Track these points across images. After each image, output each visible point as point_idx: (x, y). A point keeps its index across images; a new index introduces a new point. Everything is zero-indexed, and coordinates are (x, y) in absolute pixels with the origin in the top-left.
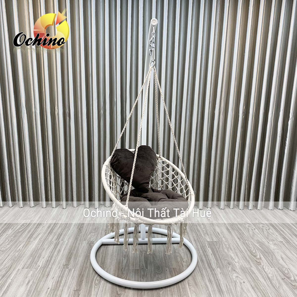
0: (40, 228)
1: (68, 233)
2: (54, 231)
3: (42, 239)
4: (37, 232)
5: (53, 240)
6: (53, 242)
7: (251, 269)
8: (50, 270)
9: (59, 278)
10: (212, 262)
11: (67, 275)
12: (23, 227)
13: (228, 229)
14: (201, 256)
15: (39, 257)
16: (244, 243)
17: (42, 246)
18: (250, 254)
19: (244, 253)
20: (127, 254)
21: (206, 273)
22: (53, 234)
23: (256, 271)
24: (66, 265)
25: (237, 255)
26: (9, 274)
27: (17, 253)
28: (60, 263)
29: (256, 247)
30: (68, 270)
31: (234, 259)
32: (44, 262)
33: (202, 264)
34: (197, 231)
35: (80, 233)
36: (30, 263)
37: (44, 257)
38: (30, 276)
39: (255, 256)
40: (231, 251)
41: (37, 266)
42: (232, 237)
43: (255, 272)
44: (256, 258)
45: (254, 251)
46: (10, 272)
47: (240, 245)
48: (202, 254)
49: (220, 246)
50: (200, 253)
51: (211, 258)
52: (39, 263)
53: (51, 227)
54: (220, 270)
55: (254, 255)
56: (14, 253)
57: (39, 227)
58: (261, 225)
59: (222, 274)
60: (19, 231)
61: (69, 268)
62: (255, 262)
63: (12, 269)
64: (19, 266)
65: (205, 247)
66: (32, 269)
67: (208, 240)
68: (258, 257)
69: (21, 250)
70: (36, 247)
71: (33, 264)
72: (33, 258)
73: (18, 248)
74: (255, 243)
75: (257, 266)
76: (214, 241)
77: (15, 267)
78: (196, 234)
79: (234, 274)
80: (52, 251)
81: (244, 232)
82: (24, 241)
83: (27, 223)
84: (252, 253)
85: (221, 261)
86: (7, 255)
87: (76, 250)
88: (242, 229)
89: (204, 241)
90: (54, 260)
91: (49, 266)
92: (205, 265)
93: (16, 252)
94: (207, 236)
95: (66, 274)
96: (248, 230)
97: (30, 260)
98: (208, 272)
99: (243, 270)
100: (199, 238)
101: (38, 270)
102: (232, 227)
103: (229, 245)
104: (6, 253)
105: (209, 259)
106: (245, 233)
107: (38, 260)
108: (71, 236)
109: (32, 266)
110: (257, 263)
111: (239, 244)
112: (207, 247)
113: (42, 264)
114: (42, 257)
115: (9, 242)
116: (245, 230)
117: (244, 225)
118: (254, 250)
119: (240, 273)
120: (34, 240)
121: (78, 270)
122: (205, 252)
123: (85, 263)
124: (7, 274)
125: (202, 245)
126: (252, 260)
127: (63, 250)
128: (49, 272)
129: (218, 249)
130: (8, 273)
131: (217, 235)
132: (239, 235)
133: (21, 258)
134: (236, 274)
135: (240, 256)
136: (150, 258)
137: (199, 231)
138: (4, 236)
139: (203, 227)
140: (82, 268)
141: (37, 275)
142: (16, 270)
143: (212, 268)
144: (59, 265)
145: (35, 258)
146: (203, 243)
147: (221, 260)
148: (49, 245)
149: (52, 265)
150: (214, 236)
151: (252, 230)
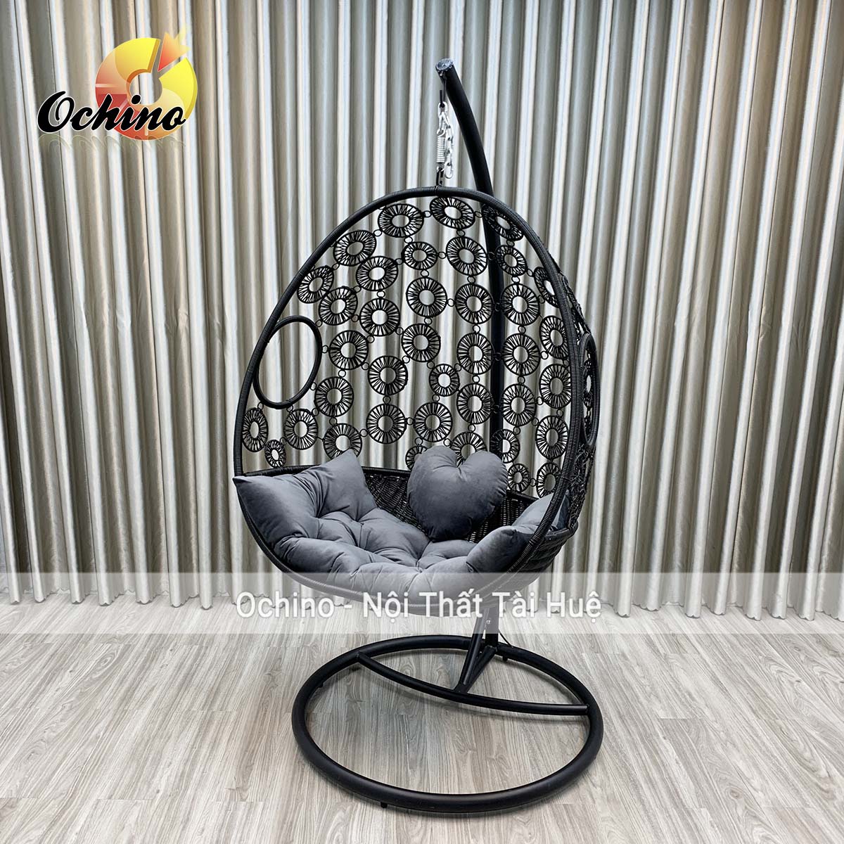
0: (156, 671)
1: (238, 688)
2: (196, 680)
3: (163, 705)
4: (146, 684)
5: (192, 709)
6: (194, 715)
7: (806, 815)
8: (191, 805)
9: (220, 831)
10: (681, 786)
11: (243, 823)
12: (102, 665)
13: (716, 681)
14: (645, 766)
15: (157, 761)
16: (771, 725)
17: (163, 726)
18: (795, 764)
19: (778, 760)
20: (420, 756)
21: (667, 822)
22: (193, 688)
23: (822, 821)
24: (239, 791)
25: (756, 766)
26: (70, 816)
27: (90, 750)
28: (220, 783)
29: (812, 739)
30: (245, 806)
31: (747, 778)
32: (172, 779)
33: (651, 792)
34: (623, 687)
35: (273, 687)
36: (129, 780)
37: (171, 763)
38: (133, 826)
39: (813, 771)
40: (735, 752)
41: (150, 790)
42: (733, 706)
43: (821, 824)
44: (816, 777)
45: (807, 755)
46: (72, 810)
47: (760, 733)
48: (649, 760)
49: (701, 735)
50: (641, 757)
51: (676, 773)
52: (156, 780)
53: (187, 666)
54: (709, 814)
55: (811, 765)
56: (82, 749)
57: (149, 666)
58: (815, 668)
59: (717, 829)
60: (91, 678)
61: (248, 800)
62: (817, 791)
63: (77, 801)
64: (99, 788)
65: (655, 738)
66: (139, 801)
67: (662, 715)
68: (823, 773)
69: (102, 739)
70: (145, 729)
71: (139, 784)
72: (138, 765)
73: (94, 733)
74: (805, 727)
75: (824, 804)
76: (679, 718)
77: (86, 791)
78: (621, 698)
79: (755, 828)
80: (194, 742)
81: (767, 690)
82: (108, 712)
83: (114, 654)
84: (803, 761)
85: (710, 784)
86: (59, 753)
87: (263, 741)
88: (760, 683)
89: (647, 718)
90: (200, 774)
91: (189, 792)
92: (662, 797)
93: (88, 745)
94: (657, 703)
95: (239, 819)
96: (778, 683)
97: (131, 773)
98: (674, 821)
99: (782, 815)
100: (633, 708)
101: (156, 803)
102: (729, 674)
103: (727, 734)
104: (58, 747)
105: (670, 778)
106: (770, 695)
107: (154, 773)
108: (248, 697)
109: (138, 790)
110: (823, 793)
111: (757, 728)
112: (661, 736)
113: (167, 785)
114: (163, 764)
115: (64, 712)
116: (770, 685)
117: (765, 670)
118: (805, 749)
119: (774, 826)
120: (138, 709)
121: (276, 807)
122: (658, 754)
123: (294, 785)
124: (64, 816)
125: (645, 730)
126: (804, 784)
127: (225, 739)
128: (189, 813)
129: (693, 744)
130: (66, 813)
131: (687, 699)
132: (754, 699)
133: (101, 763)
134: (760, 829)
135: (766, 768)
136: (491, 771)
137: (629, 686)
138: (51, 693)
139: (639, 674)
140: (288, 802)
141: (153, 822)
142: (92, 802)
143: (684, 806)
144: (217, 791)
145: (144, 767)
146: (645, 725)
147: (707, 781)
148: (184, 723)
149: (196, 790)
150: (678, 703)
151: (792, 683)
